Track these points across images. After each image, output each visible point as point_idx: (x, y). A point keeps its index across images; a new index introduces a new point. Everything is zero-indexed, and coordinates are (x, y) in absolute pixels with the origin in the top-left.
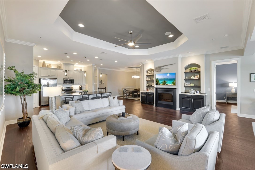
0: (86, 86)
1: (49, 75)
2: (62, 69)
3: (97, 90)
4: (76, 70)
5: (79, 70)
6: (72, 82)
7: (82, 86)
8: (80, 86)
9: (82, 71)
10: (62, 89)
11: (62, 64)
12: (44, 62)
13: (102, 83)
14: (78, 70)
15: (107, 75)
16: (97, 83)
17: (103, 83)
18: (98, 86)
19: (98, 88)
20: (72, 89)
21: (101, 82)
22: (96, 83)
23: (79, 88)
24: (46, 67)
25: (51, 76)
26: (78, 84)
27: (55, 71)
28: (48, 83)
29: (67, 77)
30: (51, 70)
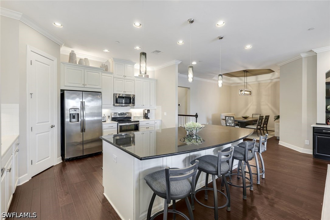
0: (155, 109)
1: (84, 85)
2: (111, 71)
6: (130, 103)
7: (148, 111)
8: (144, 111)
9: (150, 77)
10: (110, 117)
11: (110, 61)
12: (72, 51)
14: (142, 76)
15: (189, 88)
17: (179, 105)
20: (130, 118)
23: (143, 116)
24: (78, 63)
25: (88, 86)
26: (143, 107)
27: (98, 74)
28: (82, 103)
29: (122, 91)
30: (88, 72)
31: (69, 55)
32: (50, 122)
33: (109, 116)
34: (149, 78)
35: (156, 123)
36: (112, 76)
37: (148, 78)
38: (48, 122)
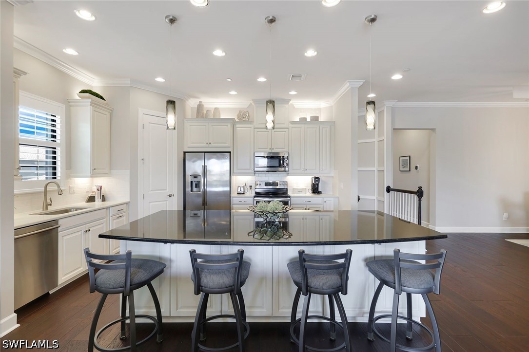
0: (333, 177)
1: (208, 143)
3: (383, 196)
4: (298, 120)
5: (309, 120)
6: (280, 165)
7: (320, 178)
8: (311, 180)
9: (321, 119)
10: (253, 187)
12: (200, 102)
13: (413, 168)
14: (305, 119)
15: (433, 130)
16: (383, 166)
17: (416, 168)
18: (389, 182)
19: (389, 190)
20: (286, 190)
21: (406, 164)
22: (379, 166)
23: (310, 188)
24: (204, 117)
25: (212, 145)
26: (304, 172)
27: (226, 127)
28: (204, 167)
29: (267, 148)
30: (214, 127)
31: (196, 106)
32: (167, 191)
33: (251, 187)
34: (319, 120)
35: (325, 202)
36: (252, 126)
37: (317, 122)
38: (166, 190)
